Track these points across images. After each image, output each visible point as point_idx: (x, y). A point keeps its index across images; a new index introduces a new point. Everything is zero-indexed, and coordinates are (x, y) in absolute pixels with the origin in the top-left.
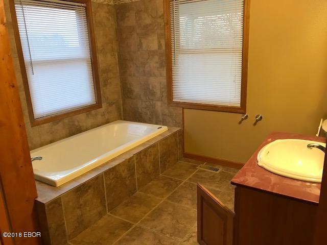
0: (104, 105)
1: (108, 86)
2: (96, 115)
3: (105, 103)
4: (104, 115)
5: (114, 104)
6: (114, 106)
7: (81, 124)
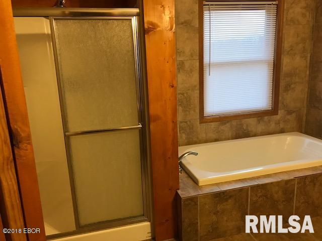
0: (281, 113)
1: (290, 92)
2: (269, 121)
3: (283, 110)
4: (279, 123)
5: (294, 112)
6: (294, 115)
7: (249, 129)
